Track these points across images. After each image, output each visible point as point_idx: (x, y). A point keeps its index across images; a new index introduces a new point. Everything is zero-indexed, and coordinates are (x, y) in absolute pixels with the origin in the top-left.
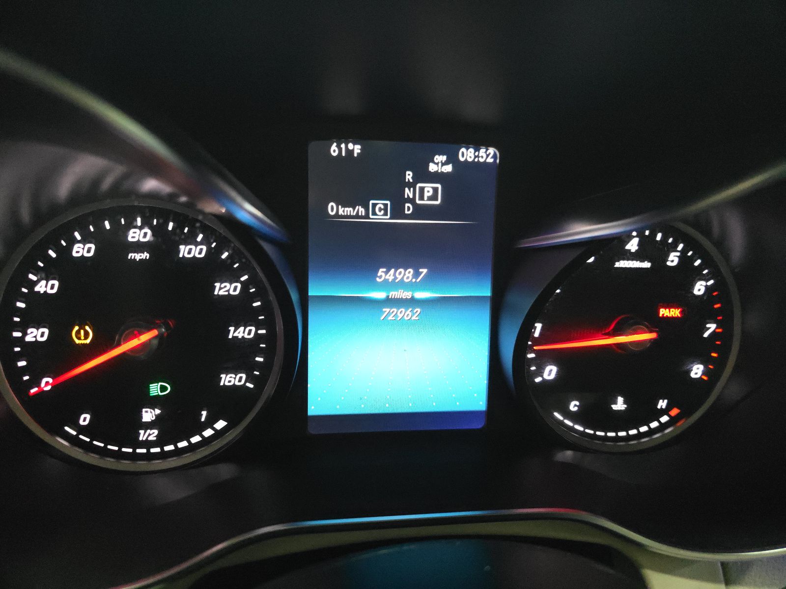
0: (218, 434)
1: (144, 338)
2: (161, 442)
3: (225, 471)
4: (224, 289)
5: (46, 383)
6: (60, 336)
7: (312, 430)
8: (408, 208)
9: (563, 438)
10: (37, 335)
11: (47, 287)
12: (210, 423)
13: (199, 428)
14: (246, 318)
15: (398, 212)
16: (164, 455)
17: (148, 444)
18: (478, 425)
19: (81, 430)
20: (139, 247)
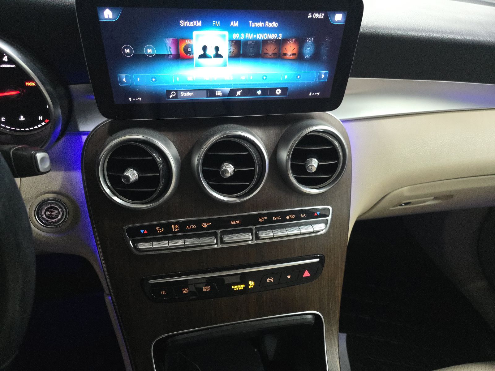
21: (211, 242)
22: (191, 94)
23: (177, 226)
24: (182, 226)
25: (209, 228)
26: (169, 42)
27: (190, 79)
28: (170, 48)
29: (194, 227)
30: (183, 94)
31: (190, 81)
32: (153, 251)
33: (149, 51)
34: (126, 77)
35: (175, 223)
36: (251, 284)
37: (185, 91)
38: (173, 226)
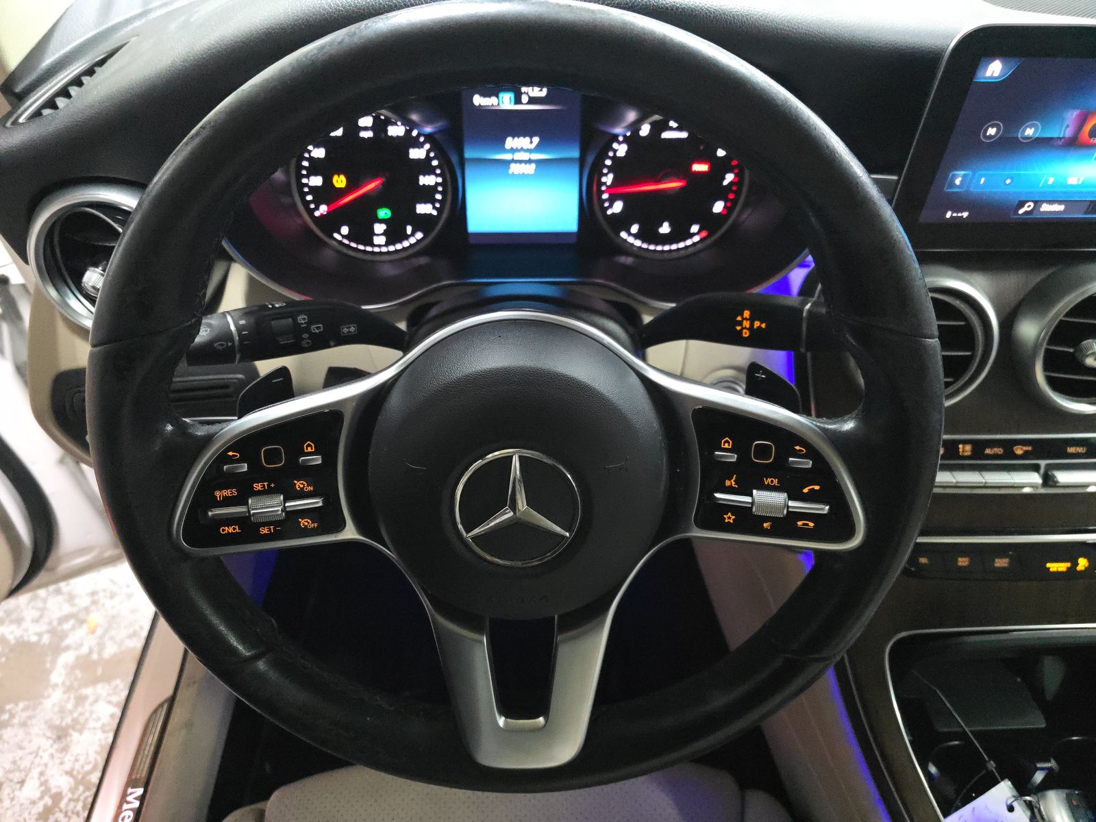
0: (418, 241)
1: (372, 186)
2: (387, 245)
3: (423, 260)
4: (416, 154)
5: (323, 209)
6: (328, 181)
7: (472, 241)
8: (525, 99)
9: (626, 249)
10: (316, 181)
11: (319, 153)
12: (413, 234)
13: (407, 237)
14: (430, 171)
15: (518, 100)
16: (389, 253)
17: (380, 246)
18: (573, 240)
19: (344, 237)
20: (366, 129)
21: (1029, 481)
22: (1061, 208)
23: (968, 448)
24: (979, 447)
25: (1025, 456)
26: (1071, 116)
27: (1072, 181)
28: (1068, 126)
29: (999, 451)
30: (1045, 208)
31: (1072, 186)
32: (955, 487)
33: (1029, 132)
34: (964, 176)
35: (965, 442)
36: (1083, 563)
37: (1051, 202)
38: (961, 446)
